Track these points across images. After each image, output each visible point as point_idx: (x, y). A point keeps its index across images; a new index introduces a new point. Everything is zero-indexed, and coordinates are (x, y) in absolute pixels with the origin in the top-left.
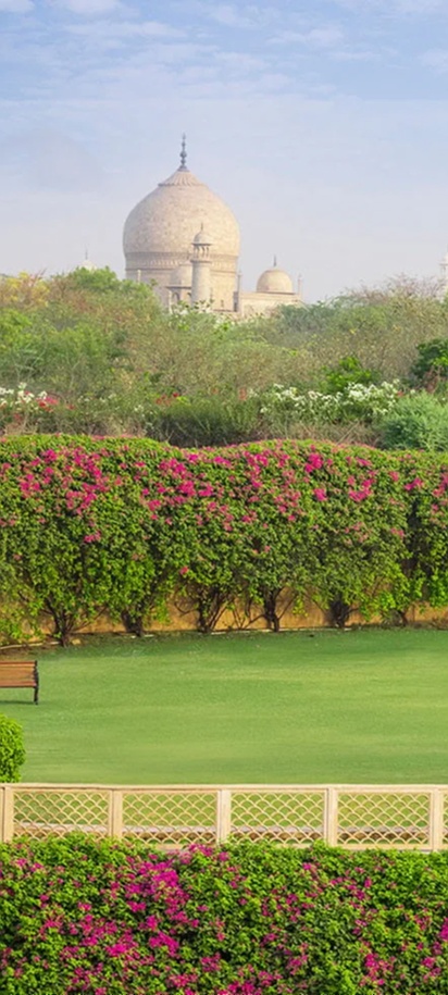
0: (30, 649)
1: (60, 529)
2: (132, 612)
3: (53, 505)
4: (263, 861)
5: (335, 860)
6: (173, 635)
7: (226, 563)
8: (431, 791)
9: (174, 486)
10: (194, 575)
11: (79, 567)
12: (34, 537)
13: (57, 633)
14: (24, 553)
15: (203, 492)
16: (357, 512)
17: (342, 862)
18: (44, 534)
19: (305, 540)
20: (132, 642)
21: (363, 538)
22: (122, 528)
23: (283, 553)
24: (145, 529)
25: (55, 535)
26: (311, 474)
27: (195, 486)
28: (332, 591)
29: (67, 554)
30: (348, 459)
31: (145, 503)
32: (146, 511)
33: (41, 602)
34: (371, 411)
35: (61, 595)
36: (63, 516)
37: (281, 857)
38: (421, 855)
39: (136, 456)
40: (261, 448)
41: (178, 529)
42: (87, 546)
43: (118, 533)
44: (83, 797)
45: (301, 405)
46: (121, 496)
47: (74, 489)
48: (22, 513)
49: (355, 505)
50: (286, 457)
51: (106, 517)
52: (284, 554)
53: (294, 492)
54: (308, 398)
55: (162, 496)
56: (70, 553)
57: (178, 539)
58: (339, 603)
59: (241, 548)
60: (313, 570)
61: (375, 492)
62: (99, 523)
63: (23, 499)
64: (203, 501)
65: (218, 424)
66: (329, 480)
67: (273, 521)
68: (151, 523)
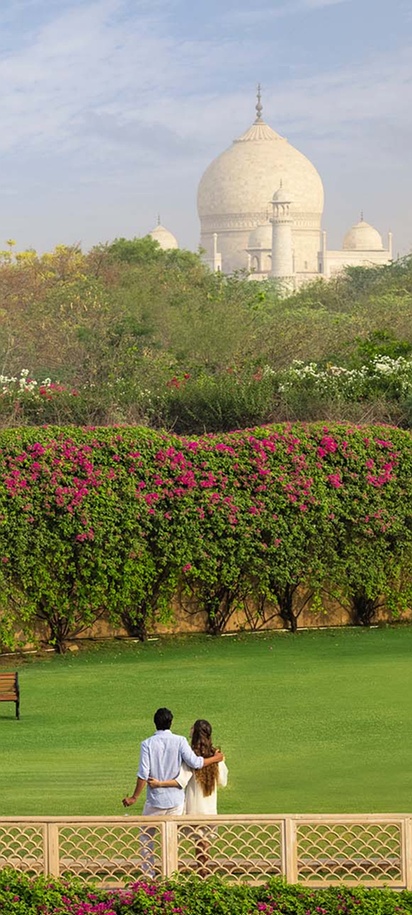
0: (24, 657)
1: (50, 527)
2: (133, 614)
3: (42, 502)
4: (212, 902)
5: (293, 899)
6: (180, 638)
7: (233, 559)
8: (402, 821)
9: (173, 477)
10: (197, 572)
11: (72, 568)
12: (22, 537)
13: (52, 639)
14: (12, 555)
15: (204, 483)
16: (378, 498)
17: (302, 902)
18: (33, 534)
19: (321, 531)
20: (135, 647)
21: (384, 527)
22: (117, 524)
23: (295, 545)
24: (143, 525)
25: (45, 534)
26: (325, 459)
27: (196, 476)
28: (353, 585)
29: (58, 554)
30: (365, 441)
31: (142, 497)
32: (143, 505)
33: (34, 607)
34: (400, 386)
35: (54, 597)
36: (53, 514)
37: (232, 896)
38: (392, 893)
39: (131, 447)
40: (268, 433)
41: (179, 524)
42: (80, 546)
43: (112, 530)
44: (15, 832)
45: (322, 381)
46: (115, 490)
47: (64, 485)
48: (9, 512)
49: (374, 491)
50: (295, 441)
51: (99, 513)
52: (297, 547)
53: (305, 478)
54: (330, 373)
55: (160, 489)
56: (62, 553)
57: (179, 535)
58: (362, 598)
59: (248, 542)
60: (330, 564)
61: (398, 476)
62: (92, 521)
63: (9, 497)
64: (204, 492)
65: (231, 405)
66: (345, 464)
67: (283, 512)
68: (149, 518)
